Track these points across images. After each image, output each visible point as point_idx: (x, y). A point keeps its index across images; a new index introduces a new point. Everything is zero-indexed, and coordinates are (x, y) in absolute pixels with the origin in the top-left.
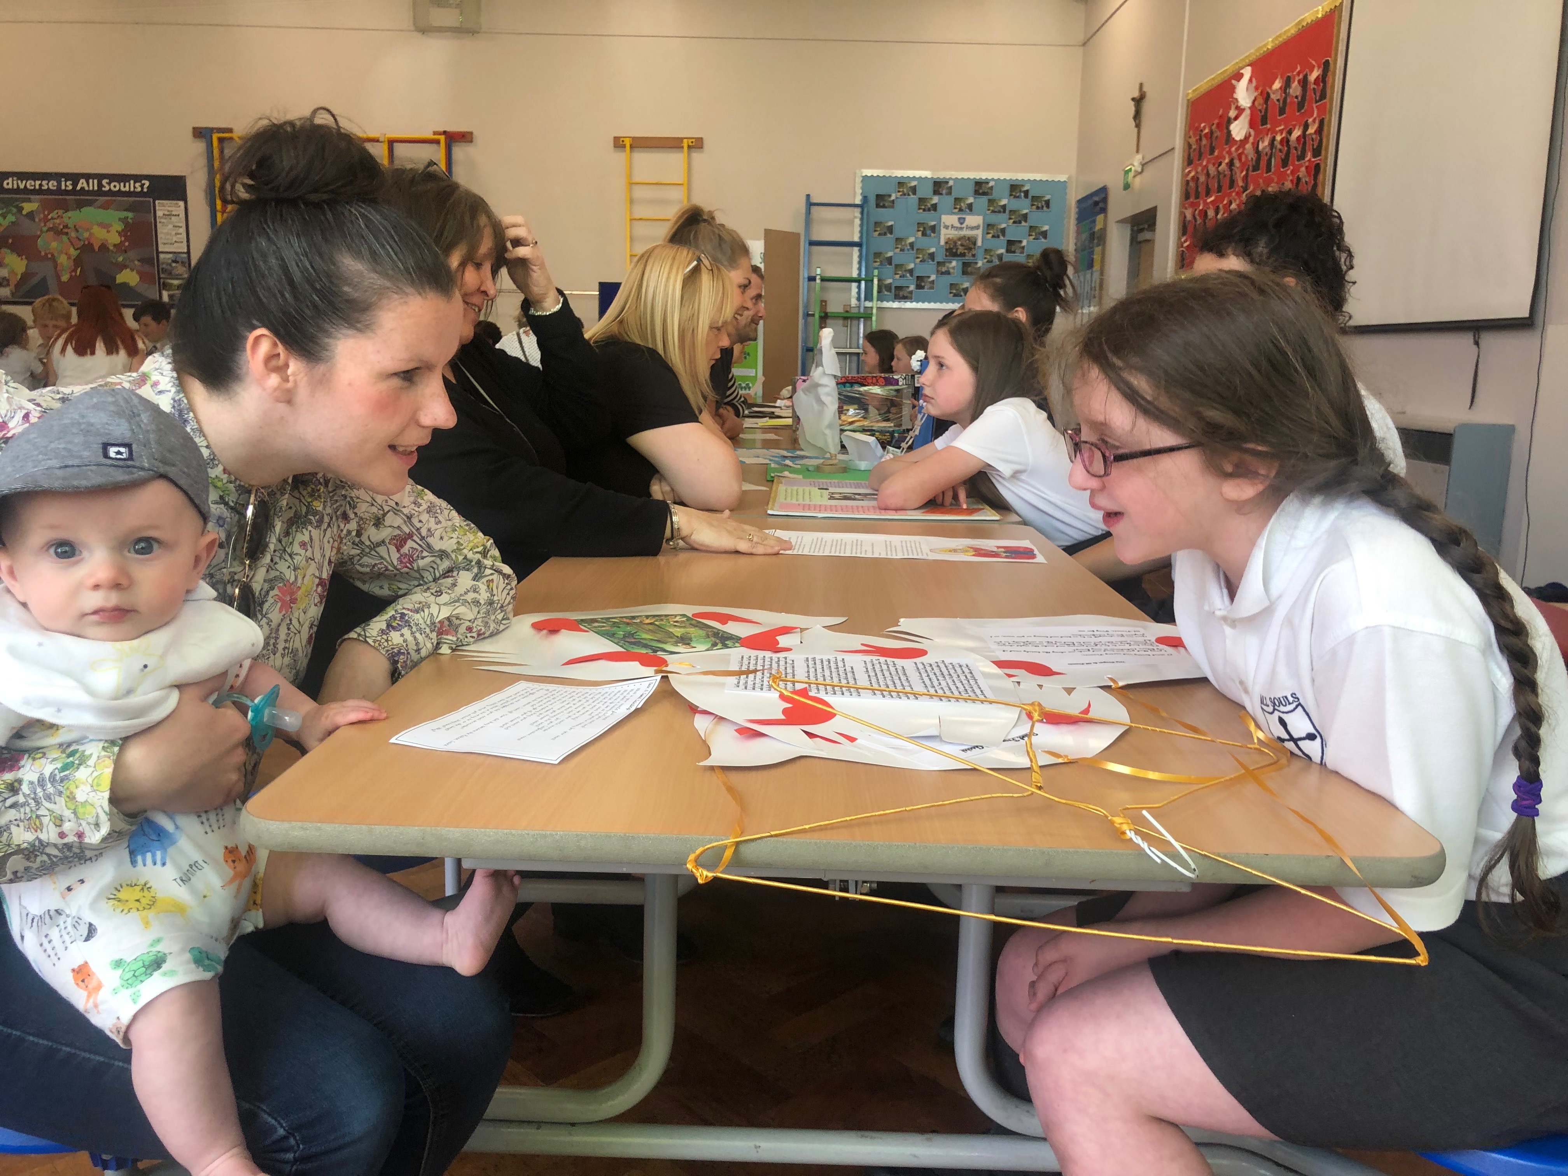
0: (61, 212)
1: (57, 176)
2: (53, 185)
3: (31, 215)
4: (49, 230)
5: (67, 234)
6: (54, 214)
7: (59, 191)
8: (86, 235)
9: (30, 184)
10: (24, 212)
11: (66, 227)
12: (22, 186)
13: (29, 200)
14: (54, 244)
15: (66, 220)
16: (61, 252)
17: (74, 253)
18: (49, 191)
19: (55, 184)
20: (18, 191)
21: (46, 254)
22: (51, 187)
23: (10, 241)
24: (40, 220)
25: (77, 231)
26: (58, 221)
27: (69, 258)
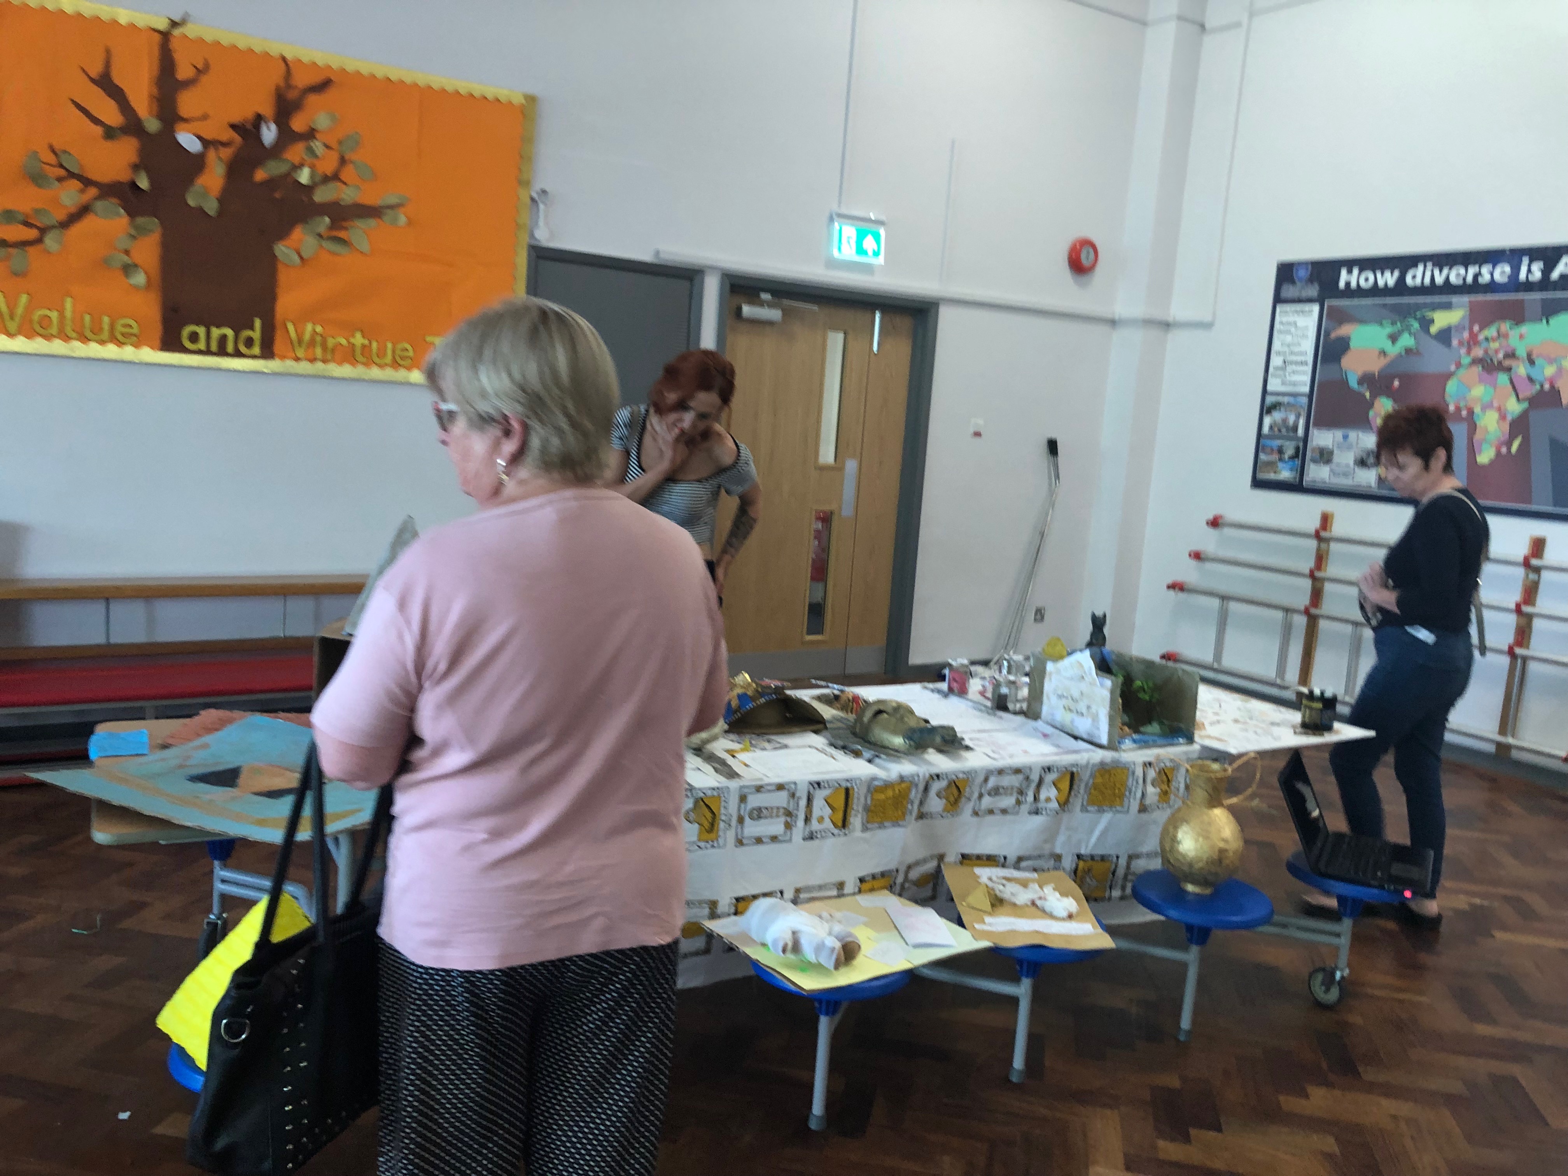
0: (1505, 326)
1: (1514, 256)
2: (1501, 273)
3: (1445, 336)
4: (1475, 362)
5: (1509, 369)
6: (1491, 332)
7: (1514, 285)
8: (1550, 371)
9: (1456, 275)
10: (1433, 329)
11: (1511, 355)
12: (1439, 280)
13: (1448, 306)
14: (1479, 392)
15: (1514, 341)
16: (1486, 407)
17: (1514, 407)
18: (1492, 287)
19: (1507, 269)
20: (1432, 289)
21: (1458, 409)
22: (1498, 277)
23: (1396, 383)
24: (1461, 343)
25: (1531, 362)
26: (1495, 345)
27: (1503, 417)
